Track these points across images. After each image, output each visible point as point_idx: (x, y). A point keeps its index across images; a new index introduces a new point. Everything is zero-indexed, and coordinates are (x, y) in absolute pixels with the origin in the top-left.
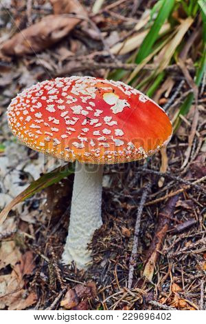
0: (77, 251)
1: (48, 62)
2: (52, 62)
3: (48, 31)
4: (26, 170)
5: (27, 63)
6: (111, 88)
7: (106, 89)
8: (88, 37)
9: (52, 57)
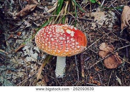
0: (60, 73)
1: (31, 17)
2: (32, 17)
3: (29, 9)
4: (34, 49)
5: (25, 19)
6: (67, 28)
7: (66, 28)
8: (40, 9)
9: (31, 16)
